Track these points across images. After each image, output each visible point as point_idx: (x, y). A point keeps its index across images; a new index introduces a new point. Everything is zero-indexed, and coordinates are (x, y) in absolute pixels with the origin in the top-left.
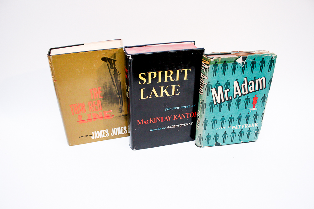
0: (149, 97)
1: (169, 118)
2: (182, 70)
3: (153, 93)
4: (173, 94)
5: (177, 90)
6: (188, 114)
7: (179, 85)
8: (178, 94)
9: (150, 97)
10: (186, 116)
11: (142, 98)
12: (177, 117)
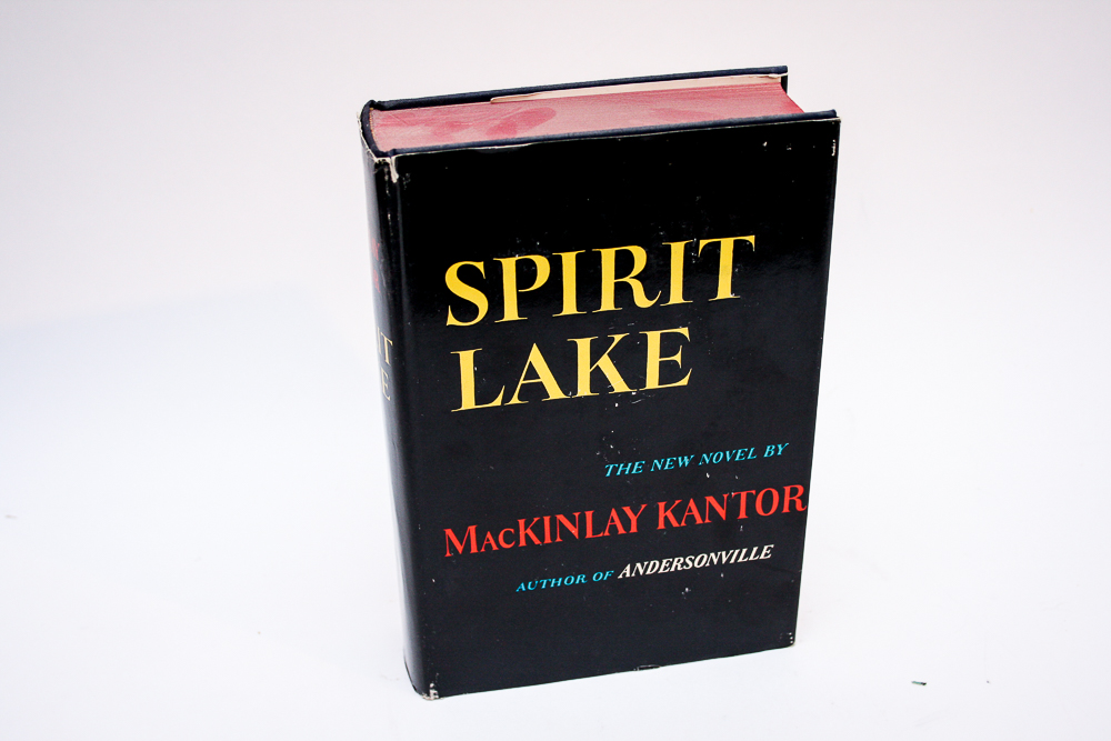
0: (507, 397)
1: (634, 519)
2: (703, 243)
3: (532, 373)
4: (652, 381)
5: (678, 358)
6: (744, 495)
7: (684, 331)
8: (684, 382)
9: (515, 400)
10: (733, 507)
11: (468, 401)
12: (678, 513)
